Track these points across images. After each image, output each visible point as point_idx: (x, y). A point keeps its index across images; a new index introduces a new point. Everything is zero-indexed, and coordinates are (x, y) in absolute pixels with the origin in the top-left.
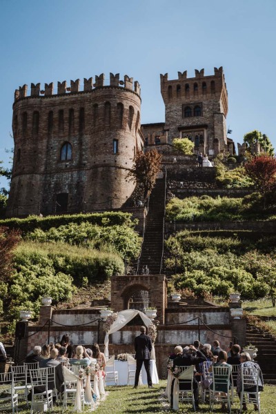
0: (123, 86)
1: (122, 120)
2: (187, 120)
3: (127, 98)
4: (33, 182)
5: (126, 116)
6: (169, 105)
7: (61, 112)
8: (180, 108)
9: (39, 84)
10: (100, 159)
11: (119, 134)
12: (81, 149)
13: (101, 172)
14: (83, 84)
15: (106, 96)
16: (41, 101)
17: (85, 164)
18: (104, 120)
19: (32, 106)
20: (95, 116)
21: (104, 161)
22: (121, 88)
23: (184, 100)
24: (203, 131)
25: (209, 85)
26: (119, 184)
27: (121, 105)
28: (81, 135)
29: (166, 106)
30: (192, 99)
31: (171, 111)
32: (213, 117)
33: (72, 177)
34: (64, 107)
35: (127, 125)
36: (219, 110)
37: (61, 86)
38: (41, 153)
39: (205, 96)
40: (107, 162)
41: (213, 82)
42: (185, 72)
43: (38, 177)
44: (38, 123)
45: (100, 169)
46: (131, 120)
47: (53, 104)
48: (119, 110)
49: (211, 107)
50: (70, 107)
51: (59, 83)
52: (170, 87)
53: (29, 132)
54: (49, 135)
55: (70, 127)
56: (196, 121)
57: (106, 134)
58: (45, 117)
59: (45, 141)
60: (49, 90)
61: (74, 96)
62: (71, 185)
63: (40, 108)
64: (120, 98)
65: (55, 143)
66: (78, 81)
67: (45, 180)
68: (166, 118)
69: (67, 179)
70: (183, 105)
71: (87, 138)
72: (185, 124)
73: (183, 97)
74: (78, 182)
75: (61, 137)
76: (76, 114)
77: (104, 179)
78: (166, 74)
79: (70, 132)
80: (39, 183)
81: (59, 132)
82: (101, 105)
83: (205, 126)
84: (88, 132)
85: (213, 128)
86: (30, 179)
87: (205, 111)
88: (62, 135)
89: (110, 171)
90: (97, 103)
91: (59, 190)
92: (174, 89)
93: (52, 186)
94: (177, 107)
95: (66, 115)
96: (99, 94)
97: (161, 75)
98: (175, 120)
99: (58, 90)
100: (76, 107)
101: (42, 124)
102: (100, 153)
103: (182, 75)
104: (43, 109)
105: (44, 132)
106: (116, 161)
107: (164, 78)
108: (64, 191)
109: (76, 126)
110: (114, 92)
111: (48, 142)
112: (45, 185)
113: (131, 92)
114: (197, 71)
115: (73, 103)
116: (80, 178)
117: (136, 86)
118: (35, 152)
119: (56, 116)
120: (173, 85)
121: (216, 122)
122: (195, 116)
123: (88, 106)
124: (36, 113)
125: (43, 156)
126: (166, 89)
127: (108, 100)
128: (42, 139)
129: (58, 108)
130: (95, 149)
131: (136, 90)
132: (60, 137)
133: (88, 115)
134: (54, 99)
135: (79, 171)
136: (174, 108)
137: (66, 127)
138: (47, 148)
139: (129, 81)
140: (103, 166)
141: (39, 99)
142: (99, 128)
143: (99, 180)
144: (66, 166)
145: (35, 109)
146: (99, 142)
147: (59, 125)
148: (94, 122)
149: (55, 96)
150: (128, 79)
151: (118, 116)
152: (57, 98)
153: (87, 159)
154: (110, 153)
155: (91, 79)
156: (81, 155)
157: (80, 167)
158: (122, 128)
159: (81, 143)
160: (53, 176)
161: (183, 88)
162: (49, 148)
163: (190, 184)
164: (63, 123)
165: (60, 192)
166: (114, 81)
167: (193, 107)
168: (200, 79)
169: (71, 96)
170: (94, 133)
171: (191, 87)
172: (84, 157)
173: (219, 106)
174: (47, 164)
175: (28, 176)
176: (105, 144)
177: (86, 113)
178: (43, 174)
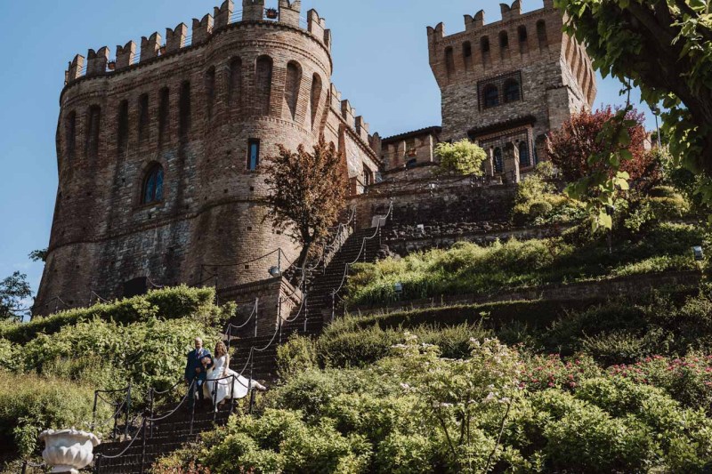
0: (275, 20)
1: (269, 94)
2: (490, 113)
3: (282, 45)
4: (80, 259)
5: (279, 83)
6: (448, 89)
7: (144, 99)
8: (472, 90)
9: (104, 49)
10: (217, 187)
11: (262, 127)
12: (181, 174)
13: (218, 217)
14: (191, 32)
15: (232, 46)
16: (106, 83)
17: (187, 207)
18: (228, 99)
19: (85, 97)
20: (211, 94)
21: (226, 191)
22: (268, 24)
23: (481, 71)
24: (526, 131)
25: (532, 30)
26: (258, 240)
27: (266, 61)
28: (184, 143)
29: (442, 92)
30: (497, 67)
31: (453, 101)
32: (546, 97)
33: (159, 239)
34: (149, 88)
35: (285, 105)
36: (560, 80)
37: (148, 43)
38: (101, 195)
39: (525, 55)
40: (230, 193)
41: (541, 24)
42: (480, 14)
43: (92, 248)
44: (98, 131)
45: (215, 212)
46: (296, 93)
47: (129, 86)
48: (264, 74)
49: (541, 78)
50: (163, 85)
51: (144, 38)
52: (449, 50)
53: (80, 153)
54: (119, 153)
55: (161, 128)
56: (509, 111)
57: (231, 131)
58: (111, 116)
59: (111, 167)
60: (124, 57)
61: (171, 60)
62: (156, 256)
63: (103, 98)
64: (264, 45)
65: (132, 168)
66: (180, 27)
67: (105, 254)
68: (443, 118)
69: (148, 245)
70: (479, 84)
71: (196, 148)
72: (485, 123)
73: (478, 67)
74: (171, 249)
75: (145, 153)
76: (174, 98)
77: (221, 231)
78: (440, 25)
79: (160, 141)
80: (91, 262)
81: (139, 145)
82: (221, 66)
83: (530, 120)
84: (198, 134)
85: (547, 123)
86: (74, 254)
87: (528, 88)
88: (145, 149)
89: (236, 213)
90: (214, 64)
91: (131, 272)
92: (458, 52)
93: (118, 264)
94: (466, 90)
95: (154, 104)
96: (219, 43)
97: (429, 28)
98: (463, 119)
99: (142, 54)
100: (174, 83)
101: (107, 133)
102: (216, 176)
103: (474, 21)
104: (110, 99)
105: (111, 147)
106: (252, 189)
107: (434, 33)
108: (140, 274)
109: (174, 123)
110: (250, 33)
111: (117, 169)
112: (103, 264)
113: (294, 30)
114: (504, 7)
115: (169, 74)
116: (175, 238)
117: (310, 20)
118: (89, 194)
119: (133, 109)
120: (453, 44)
121: (553, 107)
122: (506, 101)
123: (197, 75)
124: (95, 109)
125: (104, 202)
126: (441, 56)
127: (236, 52)
128: (105, 165)
129: (138, 92)
130: (209, 168)
131: (310, 28)
132: (140, 154)
133: (199, 94)
134: (132, 74)
135: (175, 223)
136: (461, 94)
137: (154, 129)
138: (115, 181)
139: (290, 7)
140: (221, 203)
141: (101, 81)
142: (218, 119)
143: (211, 237)
144: (150, 215)
145: (92, 102)
146: (217, 151)
147: (140, 129)
148: (209, 109)
149: (134, 67)
150: (286, 5)
151: (261, 86)
152: (138, 71)
153: (192, 194)
154: (238, 170)
155: (206, 18)
156: (181, 187)
157: (178, 213)
158: (269, 111)
159: (181, 161)
160: (123, 242)
161: (476, 47)
162: (118, 182)
163: (447, 228)
164: (149, 121)
165: (131, 278)
166: (252, 11)
167: (500, 83)
168: (512, 22)
169: (166, 61)
170: (209, 132)
171: (495, 42)
172: (186, 191)
173: (559, 71)
174: (113, 218)
175: (70, 248)
176: (229, 153)
177: (194, 91)
178: (103, 241)
